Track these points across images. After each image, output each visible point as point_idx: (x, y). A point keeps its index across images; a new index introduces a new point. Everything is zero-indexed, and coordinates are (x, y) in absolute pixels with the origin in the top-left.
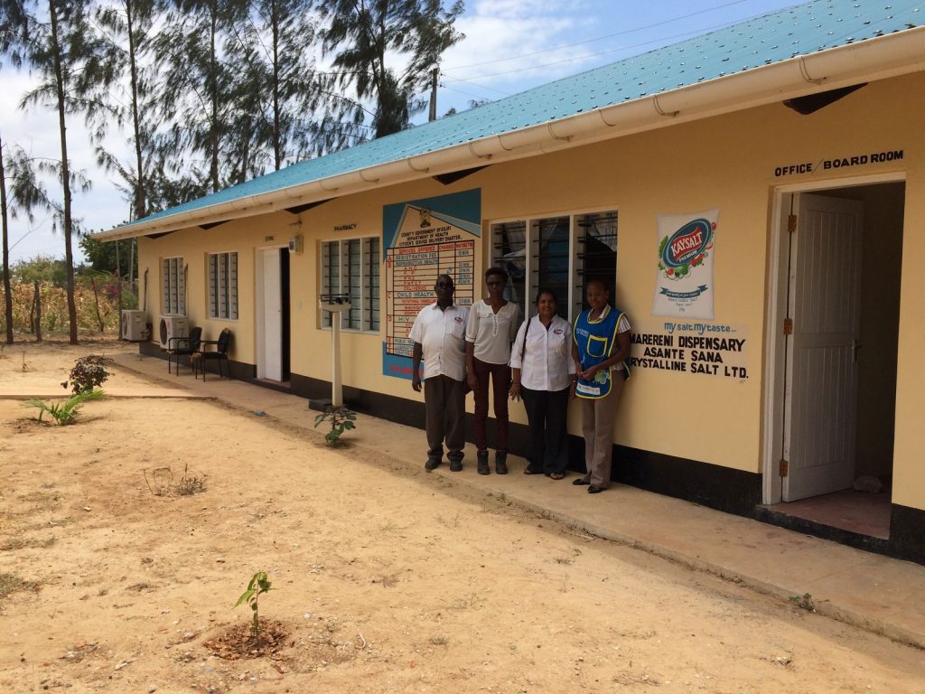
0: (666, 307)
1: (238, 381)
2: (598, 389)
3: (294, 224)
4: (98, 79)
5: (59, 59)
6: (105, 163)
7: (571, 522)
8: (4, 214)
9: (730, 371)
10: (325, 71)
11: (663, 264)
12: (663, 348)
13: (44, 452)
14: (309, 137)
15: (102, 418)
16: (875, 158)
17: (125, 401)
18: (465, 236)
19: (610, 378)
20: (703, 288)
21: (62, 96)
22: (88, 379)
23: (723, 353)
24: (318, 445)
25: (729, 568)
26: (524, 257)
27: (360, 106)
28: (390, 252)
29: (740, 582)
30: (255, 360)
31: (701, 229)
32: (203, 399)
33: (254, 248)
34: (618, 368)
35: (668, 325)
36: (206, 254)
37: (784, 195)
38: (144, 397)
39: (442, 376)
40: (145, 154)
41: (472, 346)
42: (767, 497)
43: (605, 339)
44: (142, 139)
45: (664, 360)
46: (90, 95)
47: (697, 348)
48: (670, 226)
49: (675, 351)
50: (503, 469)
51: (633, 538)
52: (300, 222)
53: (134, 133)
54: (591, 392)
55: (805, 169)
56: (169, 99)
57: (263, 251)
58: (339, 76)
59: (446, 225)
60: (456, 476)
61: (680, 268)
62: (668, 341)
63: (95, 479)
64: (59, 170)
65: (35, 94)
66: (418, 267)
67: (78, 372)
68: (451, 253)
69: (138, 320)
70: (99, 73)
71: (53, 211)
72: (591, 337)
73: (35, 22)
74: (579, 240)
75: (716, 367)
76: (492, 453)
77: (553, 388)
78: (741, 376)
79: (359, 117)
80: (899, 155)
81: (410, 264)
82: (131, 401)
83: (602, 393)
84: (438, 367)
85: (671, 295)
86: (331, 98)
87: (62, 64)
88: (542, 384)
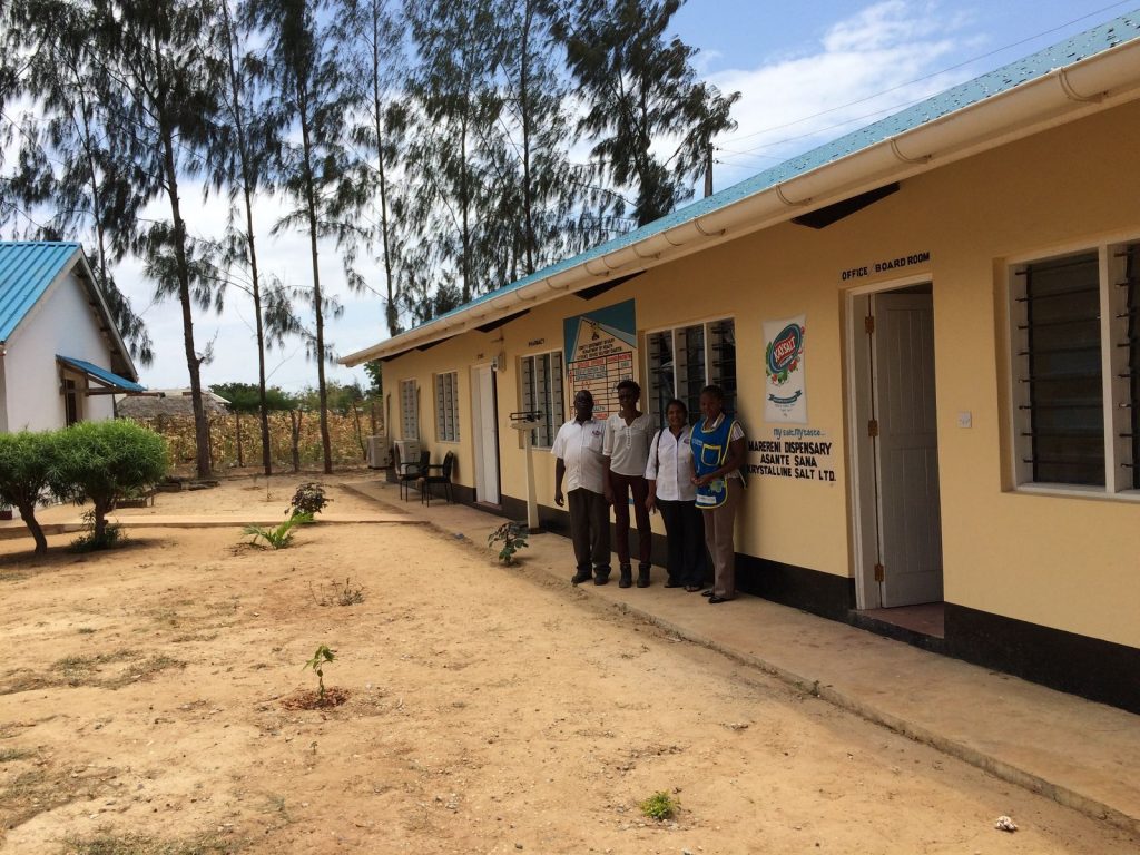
0: (774, 413)
1: (461, 506)
2: (714, 498)
3: (497, 341)
4: (350, 201)
5: (311, 184)
6: (356, 285)
7: (668, 626)
8: (261, 344)
9: (823, 475)
10: (582, 163)
11: (770, 371)
12: (774, 454)
13: (248, 571)
14: (564, 237)
15: (312, 542)
16: (911, 260)
17: (342, 527)
18: (626, 348)
19: (726, 486)
20: (799, 393)
21: (313, 220)
22: (309, 505)
23: (816, 456)
24: (493, 564)
25: (771, 661)
26: (672, 367)
27: (621, 197)
28: (570, 366)
29: (774, 674)
30: (474, 483)
31: (792, 334)
32: (416, 524)
33: (470, 367)
34: (734, 475)
35: (777, 431)
36: (434, 375)
37: (855, 297)
38: (361, 522)
39: (581, 488)
40: (394, 272)
41: (608, 460)
42: (861, 602)
43: (719, 448)
44: (391, 254)
45: (775, 466)
46: (342, 219)
47: (798, 454)
48: (773, 331)
49: (783, 457)
50: (645, 582)
51: (708, 639)
52: (502, 339)
53: (383, 251)
54: (707, 502)
55: (862, 272)
56: (421, 214)
57: (478, 369)
58: (598, 167)
59: (611, 337)
60: (600, 591)
61: (781, 374)
62: (777, 447)
63: (277, 592)
64: (312, 297)
65: (288, 220)
66: (593, 381)
67: (299, 500)
68: (615, 366)
69: (380, 446)
70: (351, 196)
71: (307, 339)
72: (706, 446)
73: (289, 148)
74: (714, 348)
75: (812, 471)
76: (635, 564)
77: (684, 497)
78: (831, 480)
79: (619, 209)
80: (926, 257)
81: (586, 379)
82: (348, 526)
83: (719, 501)
84: (576, 481)
85: (778, 401)
86: (590, 190)
87: (314, 188)
88: (672, 495)
